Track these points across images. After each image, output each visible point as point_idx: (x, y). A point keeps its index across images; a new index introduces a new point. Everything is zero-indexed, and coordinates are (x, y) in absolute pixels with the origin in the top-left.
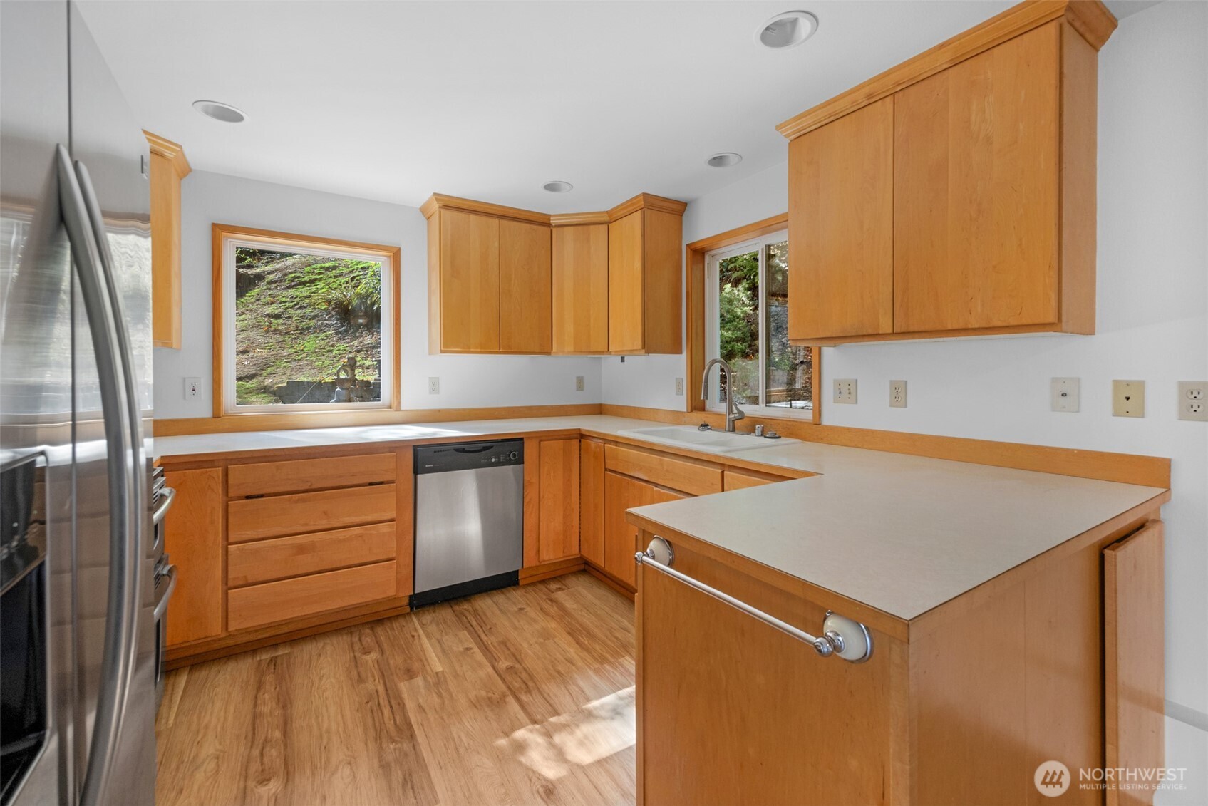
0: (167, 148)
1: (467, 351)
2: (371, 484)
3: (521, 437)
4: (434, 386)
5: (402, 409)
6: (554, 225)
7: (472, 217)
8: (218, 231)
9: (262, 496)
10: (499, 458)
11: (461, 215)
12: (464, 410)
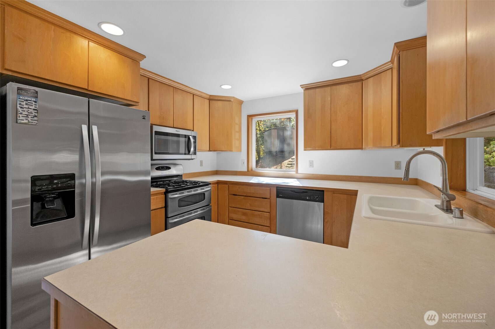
0: (231, 99)
1: (315, 149)
2: (263, 198)
3: (323, 190)
4: (311, 164)
5: (299, 173)
6: (364, 79)
7: (317, 90)
8: (250, 117)
9: (236, 195)
10: (311, 198)
11: (312, 91)
12: (325, 175)
